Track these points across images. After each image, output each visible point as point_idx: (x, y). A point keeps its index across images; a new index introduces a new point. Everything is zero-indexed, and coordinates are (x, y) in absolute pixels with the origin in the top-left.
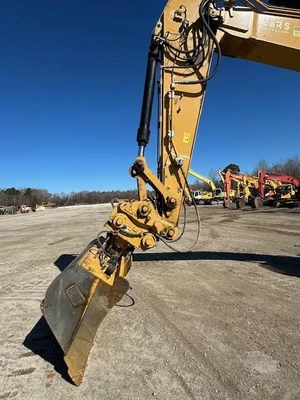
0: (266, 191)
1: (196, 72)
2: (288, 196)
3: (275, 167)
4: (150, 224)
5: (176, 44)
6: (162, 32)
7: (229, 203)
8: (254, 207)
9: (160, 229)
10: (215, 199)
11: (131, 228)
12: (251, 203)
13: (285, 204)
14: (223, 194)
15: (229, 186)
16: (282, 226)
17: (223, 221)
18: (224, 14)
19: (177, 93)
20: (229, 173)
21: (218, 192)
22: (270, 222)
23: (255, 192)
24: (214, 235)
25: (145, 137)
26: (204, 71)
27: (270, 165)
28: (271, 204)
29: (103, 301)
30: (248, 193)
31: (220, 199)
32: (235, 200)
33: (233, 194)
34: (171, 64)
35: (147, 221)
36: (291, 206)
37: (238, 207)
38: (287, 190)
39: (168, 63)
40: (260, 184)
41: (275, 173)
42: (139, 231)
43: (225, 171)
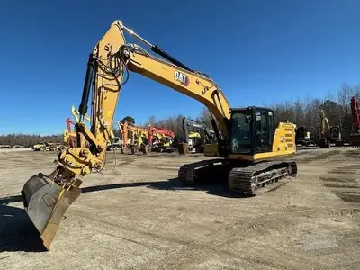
0: (154, 141)
1: (116, 78)
2: (168, 145)
3: (161, 122)
4: (87, 161)
5: (105, 62)
6: (98, 53)
7: (126, 149)
8: (145, 153)
9: (93, 163)
10: (115, 146)
11: (75, 163)
12: (142, 150)
13: (166, 150)
14: (120, 142)
15: (126, 135)
16: (162, 165)
17: (121, 164)
18: (131, 55)
19: (106, 89)
20: (126, 125)
21: (117, 140)
22: (155, 163)
23: (146, 141)
24: (116, 174)
25: (84, 110)
26: (120, 79)
27: (157, 120)
28: (156, 150)
29: (66, 201)
30: (141, 141)
31: (118, 146)
32: (130, 147)
33: (129, 142)
34: (102, 72)
35: (86, 159)
36: (169, 151)
37: (133, 153)
38: (167, 140)
39: (100, 72)
40: (150, 135)
41: (160, 127)
42: (80, 165)
43: (123, 122)
